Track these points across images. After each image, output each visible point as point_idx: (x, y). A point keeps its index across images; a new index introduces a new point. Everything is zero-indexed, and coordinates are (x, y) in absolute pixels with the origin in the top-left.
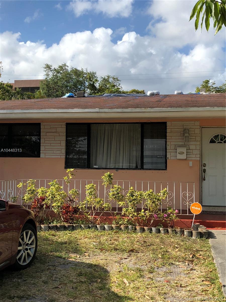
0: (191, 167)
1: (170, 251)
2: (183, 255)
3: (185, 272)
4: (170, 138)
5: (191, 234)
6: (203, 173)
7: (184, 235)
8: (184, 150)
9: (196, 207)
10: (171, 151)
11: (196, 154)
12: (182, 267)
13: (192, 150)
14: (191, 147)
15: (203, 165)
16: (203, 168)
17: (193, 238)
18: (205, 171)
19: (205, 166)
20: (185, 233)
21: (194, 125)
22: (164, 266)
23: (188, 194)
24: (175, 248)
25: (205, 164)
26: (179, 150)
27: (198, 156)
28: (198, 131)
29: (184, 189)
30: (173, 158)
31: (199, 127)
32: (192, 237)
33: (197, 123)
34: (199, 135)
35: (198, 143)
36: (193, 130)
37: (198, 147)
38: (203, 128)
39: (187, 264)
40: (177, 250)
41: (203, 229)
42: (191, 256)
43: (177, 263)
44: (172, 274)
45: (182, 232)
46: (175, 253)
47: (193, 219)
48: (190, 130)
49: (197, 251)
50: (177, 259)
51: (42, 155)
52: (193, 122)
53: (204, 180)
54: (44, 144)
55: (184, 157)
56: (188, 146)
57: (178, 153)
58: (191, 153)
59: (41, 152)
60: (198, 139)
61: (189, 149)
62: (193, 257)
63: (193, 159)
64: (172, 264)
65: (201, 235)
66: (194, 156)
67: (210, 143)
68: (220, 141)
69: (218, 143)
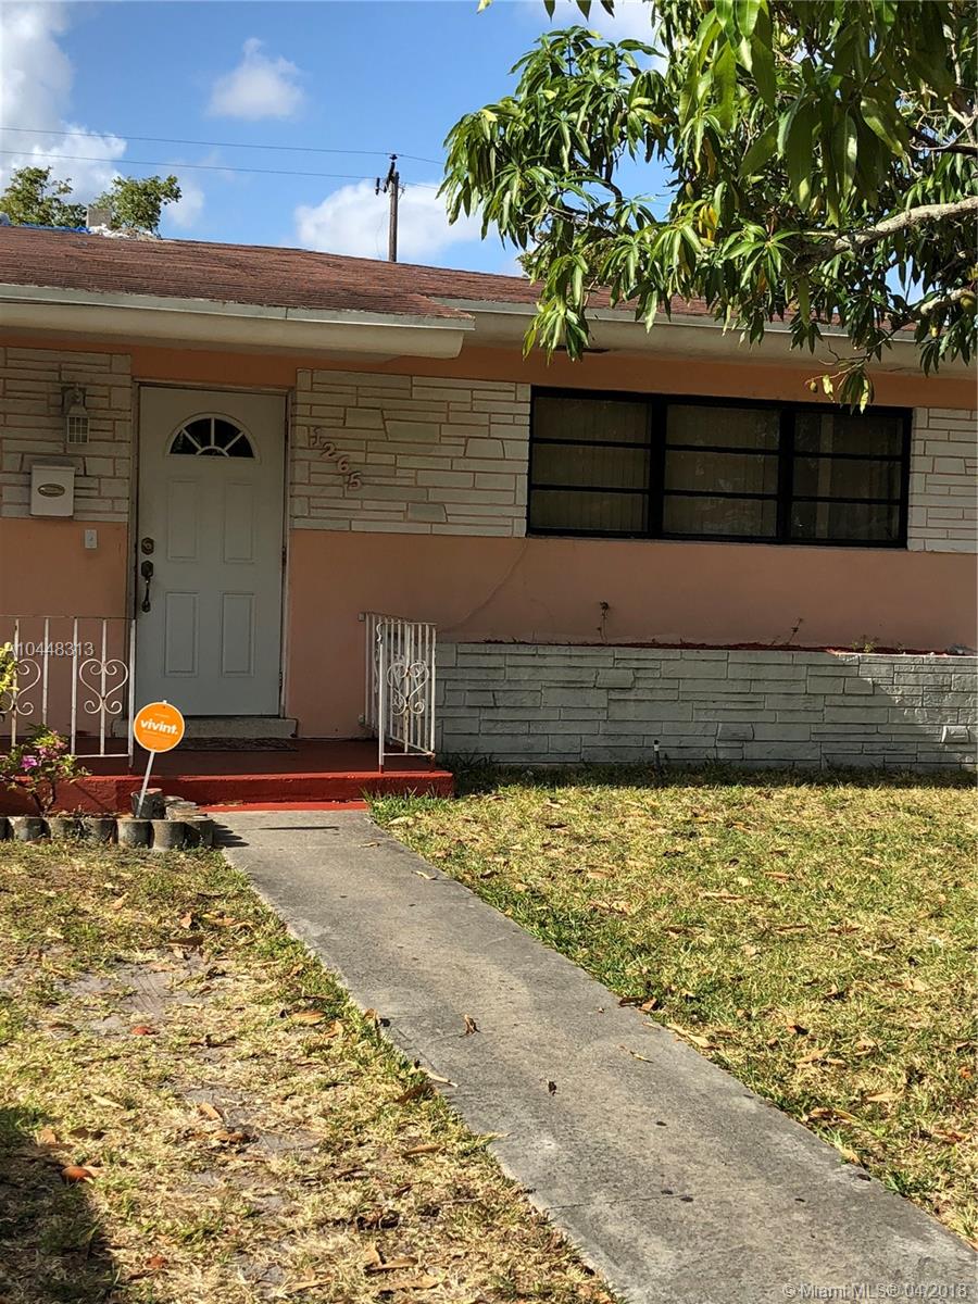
0: (90, 554)
1: (89, 908)
2: (152, 920)
3: (191, 987)
5: (145, 835)
7: (116, 841)
8: (64, 477)
9: (157, 721)
11: (114, 499)
12: (164, 970)
13: (99, 477)
14: (95, 467)
15: (143, 546)
16: (143, 558)
17: (157, 848)
18: (148, 569)
19: (148, 551)
20: (122, 831)
21: (107, 368)
22: (86, 971)
23: (104, 670)
25: (151, 541)
26: (43, 476)
27: (125, 506)
28: (122, 398)
30: (11, 512)
31: (127, 380)
32: (150, 846)
33: (122, 363)
34: (129, 415)
35: (125, 450)
36: (103, 391)
37: (125, 469)
38: (142, 384)
39: (179, 954)
40: (119, 902)
42: (186, 923)
43: (139, 956)
44: (136, 999)
45: (110, 829)
46: (115, 914)
47: (144, 775)
48: (90, 390)
49: (203, 899)
50: (126, 934)
52: (104, 358)
53: (146, 607)
55: (62, 506)
56: (82, 462)
57: (34, 489)
58: (95, 493)
60: (125, 430)
61: (82, 473)
62: (193, 926)
63: (100, 517)
64: (119, 960)
65: (186, 835)
66: (105, 505)
67: (172, 452)
68: (213, 446)
69: (204, 453)
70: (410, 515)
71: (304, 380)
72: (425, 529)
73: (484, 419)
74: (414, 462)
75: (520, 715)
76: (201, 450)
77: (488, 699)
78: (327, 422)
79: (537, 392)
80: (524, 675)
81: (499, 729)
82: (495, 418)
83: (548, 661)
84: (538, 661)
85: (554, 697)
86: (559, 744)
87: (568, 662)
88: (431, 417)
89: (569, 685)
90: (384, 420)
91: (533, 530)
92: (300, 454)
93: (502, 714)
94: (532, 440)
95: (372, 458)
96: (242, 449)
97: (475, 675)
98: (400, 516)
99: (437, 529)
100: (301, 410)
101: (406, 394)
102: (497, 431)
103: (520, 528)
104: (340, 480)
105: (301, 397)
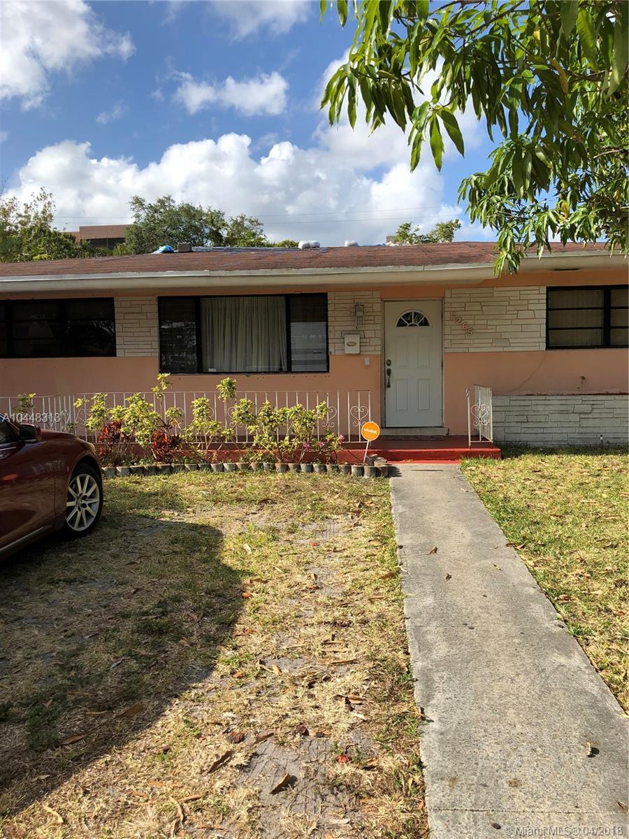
0: (367, 367)
1: (326, 498)
2: (346, 503)
3: (346, 529)
4: (333, 319)
5: (361, 472)
6: (387, 376)
7: (351, 473)
8: (356, 339)
9: (370, 429)
10: (335, 341)
11: (375, 346)
12: (343, 521)
13: (370, 338)
14: (368, 334)
15: (387, 363)
16: (387, 367)
17: (366, 477)
18: (389, 372)
19: (389, 365)
20: (353, 470)
21: (371, 296)
22: (314, 521)
23: (359, 410)
24: (334, 493)
25: (390, 361)
26: (348, 339)
27: (379, 348)
28: (377, 307)
29: (354, 403)
30: (338, 353)
31: (379, 300)
32: (363, 476)
33: (377, 294)
34: (380, 314)
35: (379, 327)
36: (371, 305)
37: (379, 334)
38: (385, 301)
39: (350, 516)
40: (337, 496)
41: (380, 463)
42: (357, 505)
43: (335, 517)
44: (325, 533)
45: (348, 469)
46: (333, 501)
47: (365, 449)
48: (366, 305)
49: (368, 496)
50: (336, 510)
51: (119, 353)
52: (369, 293)
53: (389, 386)
54: (123, 334)
55: (356, 350)
56: (363, 333)
57: (346, 344)
58: (368, 344)
59: (117, 347)
60: (379, 319)
61: (363, 337)
62: (360, 506)
63: (371, 353)
64: (327, 518)
65: (377, 472)
66: (372, 348)
67: (398, 326)
68: (413, 323)
69: (410, 326)
70: (494, 344)
71: (448, 293)
72: (501, 349)
73: (525, 302)
74: (495, 322)
75: (539, 425)
76: (408, 324)
77: (524, 419)
78: (457, 309)
79: (549, 289)
80: (541, 408)
81: (530, 431)
82: (530, 302)
83: (551, 402)
84: (547, 402)
85: (555, 417)
86: (557, 437)
87: (560, 402)
88: (502, 303)
89: (561, 412)
90: (482, 306)
91: (549, 347)
92: (447, 323)
93: (530, 425)
94: (548, 309)
95: (476, 322)
96: (425, 323)
97: (519, 409)
98: (490, 345)
99: (506, 349)
100: (446, 305)
101: (491, 295)
102: (531, 307)
103: (543, 346)
104: (464, 332)
105: (447, 300)
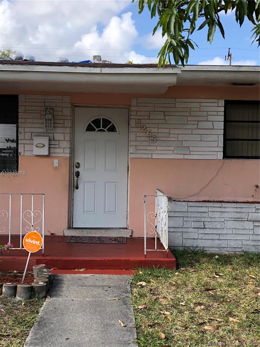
0: (56, 169)
4: (23, 121)
5: (14, 292)
6: (75, 177)
8: (45, 141)
10: (24, 142)
11: (64, 148)
13: (59, 141)
14: (58, 136)
15: (76, 166)
16: (76, 170)
17: (17, 298)
18: (78, 174)
19: (78, 167)
20: (4, 290)
21: (61, 101)
25: (78, 163)
26: (37, 140)
27: (68, 151)
28: (67, 112)
30: (27, 154)
31: (69, 105)
32: (15, 297)
33: (67, 99)
34: (70, 118)
35: (68, 130)
36: (60, 109)
37: (68, 137)
38: (76, 106)
48: (56, 109)
52: (60, 97)
53: (77, 188)
55: (45, 151)
56: (53, 135)
57: (34, 145)
58: (57, 146)
60: (68, 123)
61: (53, 139)
63: (59, 155)
65: (31, 293)
66: (61, 151)
67: (86, 131)
68: (101, 128)
69: (98, 131)
70: (175, 152)
71: (134, 102)
72: (181, 157)
73: (205, 114)
74: (177, 131)
75: (215, 231)
76: (97, 130)
77: (201, 225)
78: (143, 117)
79: (227, 103)
80: (217, 215)
81: (206, 237)
82: (210, 113)
83: (226, 210)
84: (222, 210)
85: (230, 224)
86: (232, 244)
87: (236, 210)
88: (183, 114)
89: (236, 220)
90: (165, 116)
91: (225, 156)
92: (133, 130)
93: (207, 231)
94: (225, 121)
95: (160, 130)
96: (112, 129)
97: (199, 215)
98: (172, 152)
99: (186, 157)
100: (133, 113)
101: (173, 105)
102: (211, 118)
103: (220, 156)
104: (148, 139)
105: (133, 108)
